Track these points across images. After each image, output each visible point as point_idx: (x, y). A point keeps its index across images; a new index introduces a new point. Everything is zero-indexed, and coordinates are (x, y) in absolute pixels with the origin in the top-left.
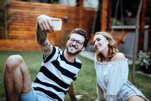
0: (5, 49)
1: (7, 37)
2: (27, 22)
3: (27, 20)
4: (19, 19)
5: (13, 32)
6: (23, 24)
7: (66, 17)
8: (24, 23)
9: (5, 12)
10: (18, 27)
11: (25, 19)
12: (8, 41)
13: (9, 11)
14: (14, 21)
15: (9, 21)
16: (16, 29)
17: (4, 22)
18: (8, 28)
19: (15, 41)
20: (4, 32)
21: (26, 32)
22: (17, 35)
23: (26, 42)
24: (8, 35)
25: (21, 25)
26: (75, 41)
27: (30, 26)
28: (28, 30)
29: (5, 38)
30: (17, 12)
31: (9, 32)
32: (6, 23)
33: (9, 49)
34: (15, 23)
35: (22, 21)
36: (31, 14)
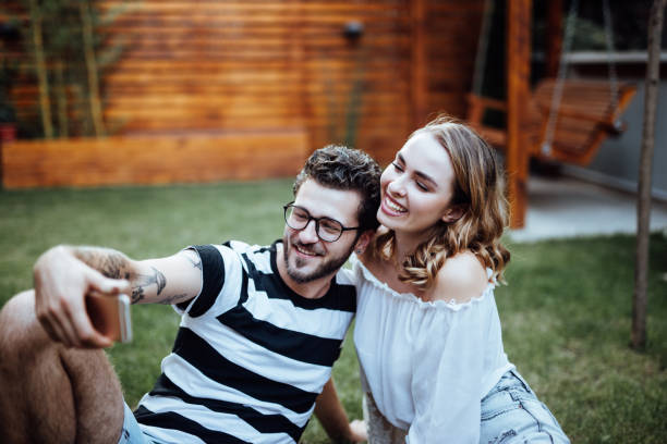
0: (95, 179)
1: (99, 126)
2: (180, 53)
3: (181, 46)
4: (148, 42)
5: (124, 101)
6: (165, 65)
7: (354, 24)
8: (169, 58)
9: (86, 18)
10: (143, 78)
11: (173, 42)
12: (103, 146)
13: (102, 12)
14: (126, 53)
15: (107, 57)
16: (139, 90)
17: (84, 60)
18: (103, 88)
19: (134, 144)
20: (87, 106)
21: (181, 100)
22: (145, 113)
23: (182, 143)
24: (105, 119)
25: (156, 71)
26: (313, 223)
27: (199, 70)
28: (190, 89)
29: (92, 133)
30: (137, 13)
31: (106, 106)
32: (92, 66)
33: (111, 180)
34: (129, 65)
35: (163, 51)
36: (199, 18)
